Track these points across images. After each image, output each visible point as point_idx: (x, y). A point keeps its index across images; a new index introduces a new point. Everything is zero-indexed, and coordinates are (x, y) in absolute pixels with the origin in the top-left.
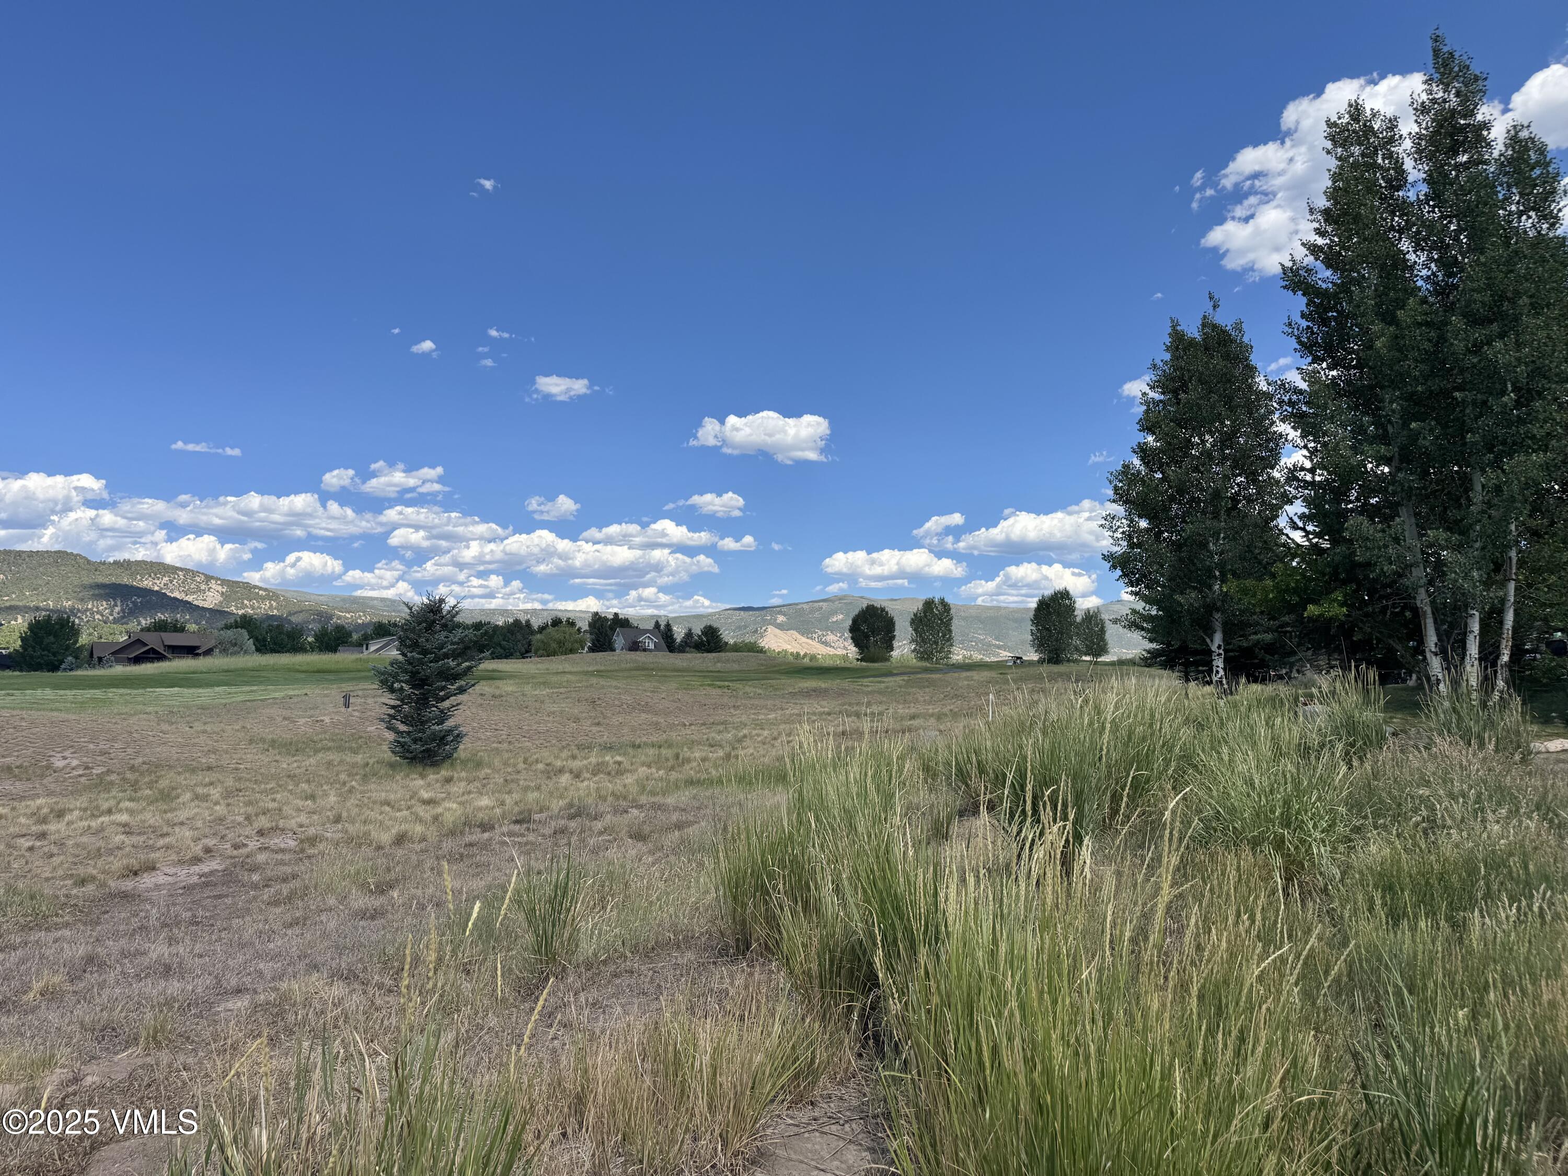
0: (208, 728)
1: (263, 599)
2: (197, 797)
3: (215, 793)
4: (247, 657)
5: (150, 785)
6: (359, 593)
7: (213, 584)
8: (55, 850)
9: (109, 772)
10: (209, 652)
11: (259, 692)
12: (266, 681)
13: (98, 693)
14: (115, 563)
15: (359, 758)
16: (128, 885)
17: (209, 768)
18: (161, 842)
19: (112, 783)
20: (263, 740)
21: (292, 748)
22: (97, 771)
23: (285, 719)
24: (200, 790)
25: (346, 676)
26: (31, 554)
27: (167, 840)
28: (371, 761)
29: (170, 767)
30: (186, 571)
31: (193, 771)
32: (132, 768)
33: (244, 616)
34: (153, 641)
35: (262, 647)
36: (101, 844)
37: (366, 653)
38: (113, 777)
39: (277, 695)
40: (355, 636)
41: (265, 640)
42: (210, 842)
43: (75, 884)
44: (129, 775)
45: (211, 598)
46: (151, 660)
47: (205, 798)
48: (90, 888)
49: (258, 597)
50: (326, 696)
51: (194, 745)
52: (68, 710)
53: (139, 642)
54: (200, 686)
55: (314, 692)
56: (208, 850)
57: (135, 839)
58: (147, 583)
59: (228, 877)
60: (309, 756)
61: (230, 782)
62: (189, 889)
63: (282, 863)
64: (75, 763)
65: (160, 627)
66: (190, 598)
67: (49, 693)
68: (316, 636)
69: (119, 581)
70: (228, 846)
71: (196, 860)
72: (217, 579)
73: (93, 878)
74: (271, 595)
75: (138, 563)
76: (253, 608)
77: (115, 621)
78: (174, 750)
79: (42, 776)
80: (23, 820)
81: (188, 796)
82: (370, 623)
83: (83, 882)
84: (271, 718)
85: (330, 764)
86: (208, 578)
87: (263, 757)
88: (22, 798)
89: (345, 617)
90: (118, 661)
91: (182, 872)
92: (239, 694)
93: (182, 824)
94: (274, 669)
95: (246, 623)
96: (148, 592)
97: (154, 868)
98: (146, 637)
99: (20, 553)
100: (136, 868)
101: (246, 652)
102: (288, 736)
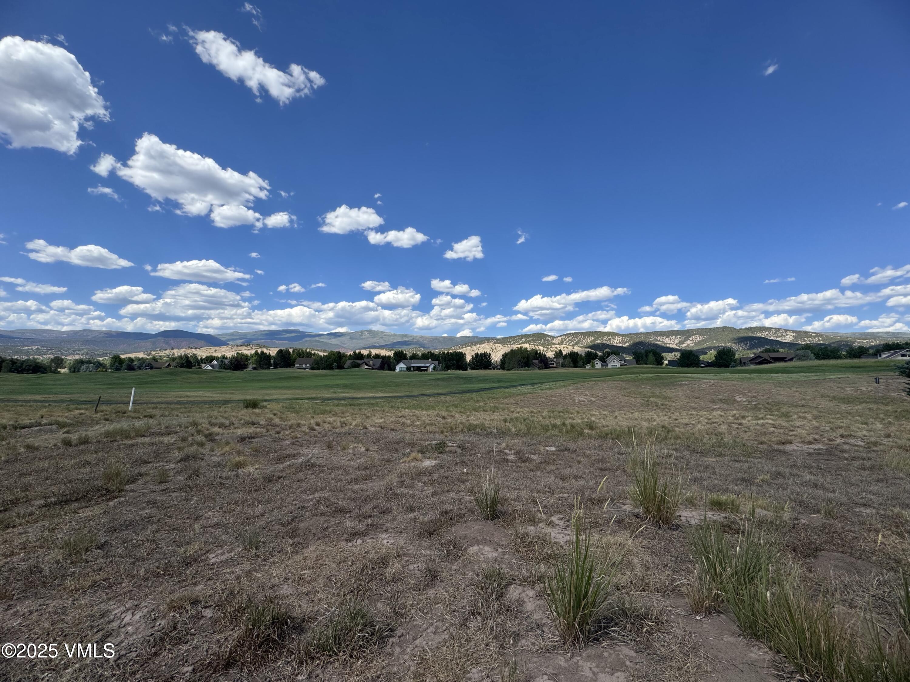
0: (799, 390)
1: (814, 337)
2: (800, 417)
3: (809, 416)
4: (811, 362)
5: (777, 410)
6: (870, 331)
7: (788, 333)
8: (747, 430)
9: (758, 404)
10: (791, 360)
11: (821, 376)
12: (824, 371)
13: (747, 375)
14: (746, 328)
15: (889, 408)
16: (781, 447)
17: (803, 406)
18: (791, 433)
19: (760, 408)
20: (829, 397)
21: (847, 400)
22: (754, 403)
23: (838, 387)
24: (801, 414)
25: (871, 369)
26: (714, 329)
27: (794, 433)
28: (899, 410)
29: (785, 404)
30: (776, 329)
31: (796, 406)
32: (768, 403)
33: (806, 345)
34: (765, 356)
35: (818, 357)
36: (765, 430)
37: (879, 358)
38: (761, 406)
39: (831, 377)
40: (871, 351)
41: (818, 354)
42: (817, 437)
43: (759, 444)
44: (767, 406)
45: (789, 338)
46: (767, 363)
47: (805, 418)
48: (765, 446)
49: (811, 336)
50: (860, 378)
51: (794, 396)
52: (737, 381)
53: (759, 357)
54: (791, 373)
55: (853, 376)
56: (815, 440)
57: (779, 431)
58: (759, 335)
59: (829, 452)
60: (857, 405)
61: (815, 413)
62: (810, 454)
63: (858, 451)
64: (744, 400)
65: (767, 351)
66: (778, 339)
67: (729, 375)
68: (847, 351)
69: (747, 335)
70: (826, 439)
71: (810, 443)
72: (790, 331)
73: (765, 443)
74: (818, 335)
75: (754, 328)
76: (809, 341)
77: (748, 349)
78: (785, 398)
79: (733, 403)
80: (730, 418)
81: (796, 416)
82: (880, 345)
83: (762, 443)
84: (830, 387)
85: (870, 409)
86: (786, 331)
87: (831, 403)
88: (727, 410)
89: (865, 343)
90: (752, 364)
91: (805, 447)
92: (812, 377)
93: (798, 427)
94: (827, 366)
95: (807, 347)
96: (759, 338)
97: (791, 443)
98: (761, 355)
99: (710, 329)
100: (783, 441)
101: (810, 359)
102: (842, 395)
